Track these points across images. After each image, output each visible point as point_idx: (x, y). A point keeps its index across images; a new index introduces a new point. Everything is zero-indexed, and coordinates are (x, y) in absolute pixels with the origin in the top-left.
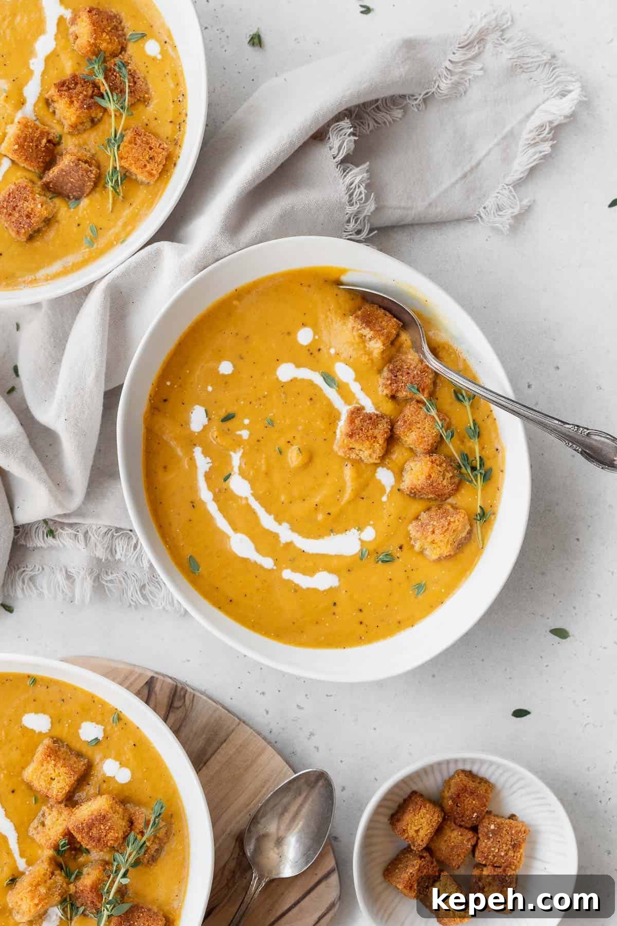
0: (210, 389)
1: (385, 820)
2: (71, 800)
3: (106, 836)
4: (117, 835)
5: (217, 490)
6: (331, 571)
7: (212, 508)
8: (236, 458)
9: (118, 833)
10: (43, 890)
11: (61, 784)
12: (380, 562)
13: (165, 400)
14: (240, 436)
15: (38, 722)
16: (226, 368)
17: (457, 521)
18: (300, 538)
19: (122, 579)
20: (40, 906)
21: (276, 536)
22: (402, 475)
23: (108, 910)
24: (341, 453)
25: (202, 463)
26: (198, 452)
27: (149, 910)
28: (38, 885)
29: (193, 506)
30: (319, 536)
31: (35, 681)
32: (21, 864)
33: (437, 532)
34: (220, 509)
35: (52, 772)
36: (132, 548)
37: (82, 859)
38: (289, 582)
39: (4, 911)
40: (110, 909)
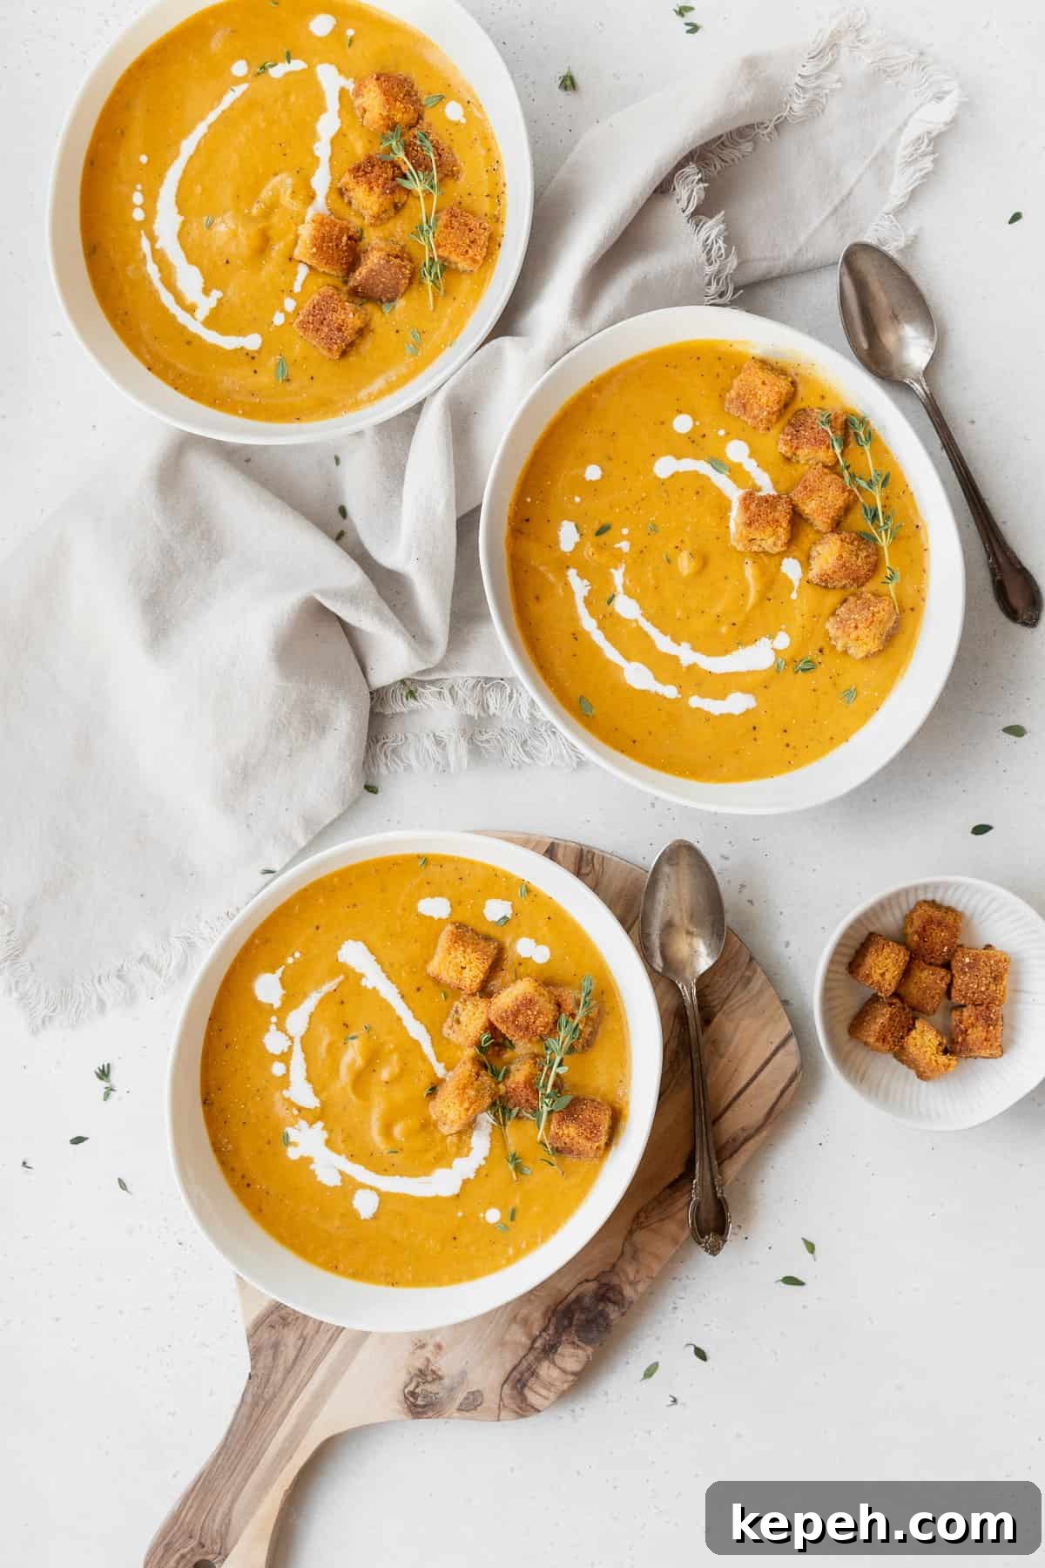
0: (577, 499)
1: (843, 969)
2: (485, 991)
3: (534, 1022)
4: (546, 1020)
5: (601, 617)
6: (745, 691)
7: (598, 637)
8: (618, 576)
9: (548, 1018)
10: (472, 1093)
11: (473, 973)
12: (800, 672)
13: (527, 520)
14: (620, 549)
15: (436, 908)
16: (593, 473)
17: (881, 611)
18: (704, 657)
19: (499, 737)
20: (471, 1111)
21: (676, 659)
22: (809, 564)
23: (547, 1105)
24: (740, 548)
25: (579, 587)
26: (572, 574)
27: (593, 1101)
28: (464, 1088)
29: (576, 639)
30: (727, 652)
31: (426, 860)
32: (440, 1070)
33: (860, 626)
34: (607, 637)
35: (463, 959)
36: (507, 699)
37: (507, 1055)
38: (698, 710)
39: (427, 1126)
40: (550, 1104)
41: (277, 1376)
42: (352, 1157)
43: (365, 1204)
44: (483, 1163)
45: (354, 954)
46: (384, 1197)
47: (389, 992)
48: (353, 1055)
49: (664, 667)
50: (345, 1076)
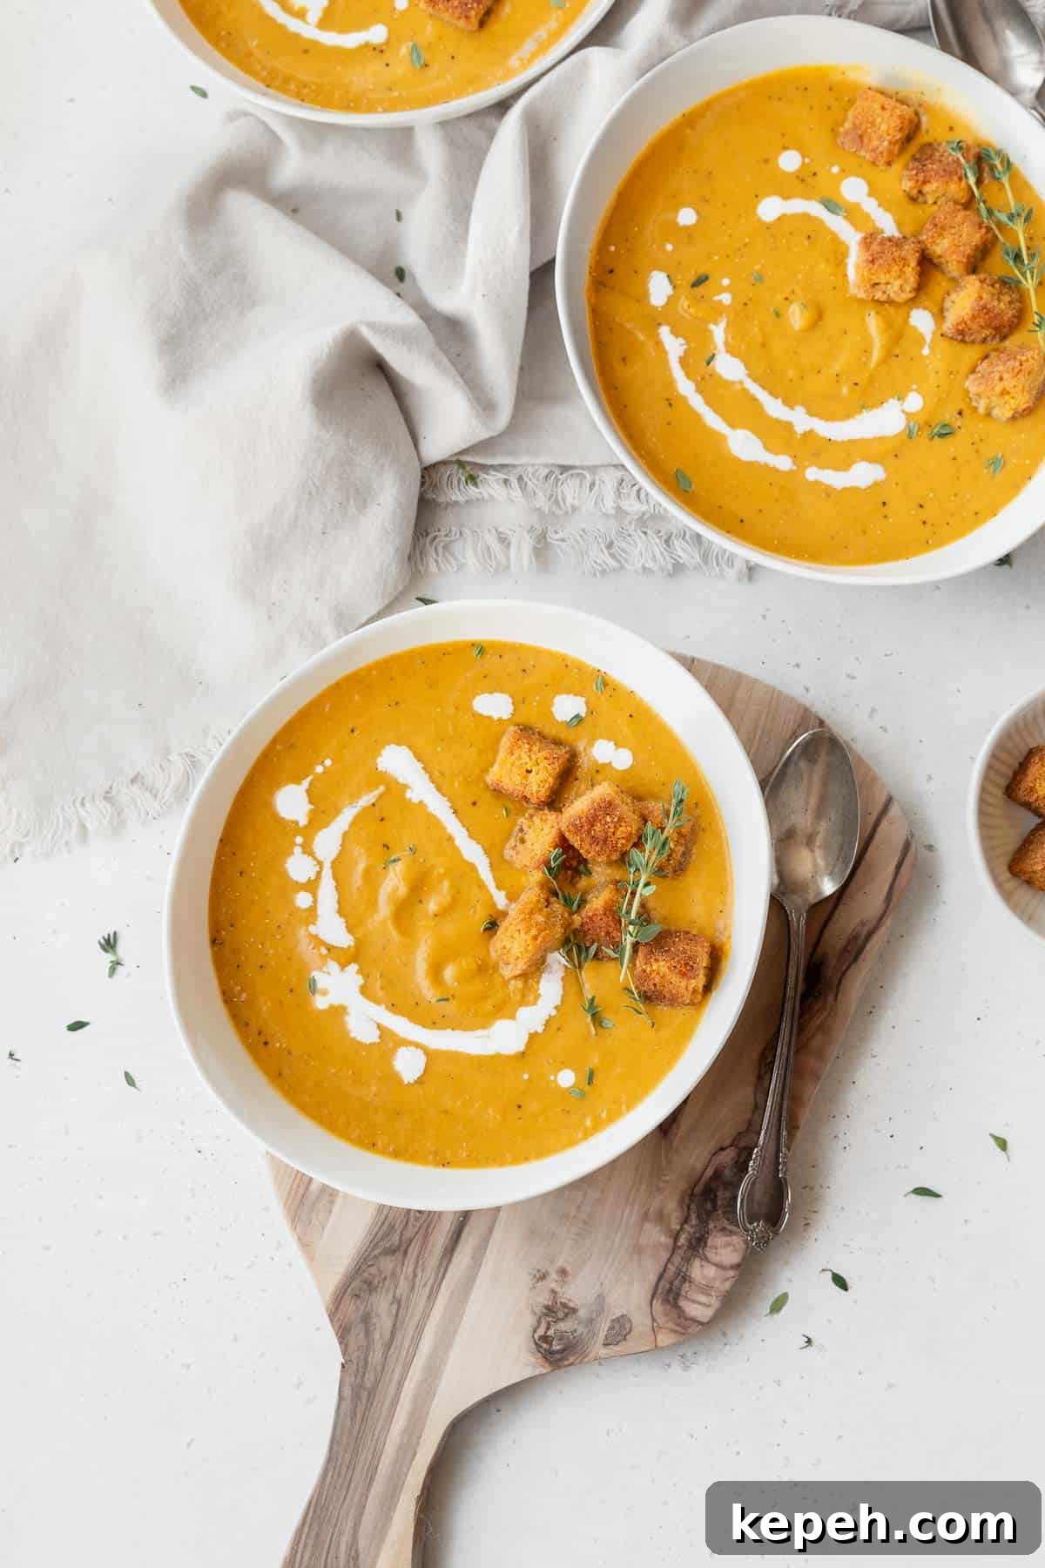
0: (669, 247)
1: (999, 793)
2: (554, 801)
3: (614, 833)
4: (629, 829)
5: (699, 378)
6: (871, 460)
7: (697, 402)
8: (719, 332)
9: (631, 827)
10: (540, 918)
11: (540, 781)
12: (936, 437)
13: (611, 271)
14: (720, 302)
15: (495, 706)
16: (687, 217)
17: (1030, 360)
18: (823, 423)
19: (578, 537)
20: (538, 946)
21: (788, 426)
22: (943, 318)
23: (631, 935)
24: (862, 295)
25: (674, 346)
26: (665, 332)
27: (687, 933)
28: (531, 913)
29: (670, 405)
30: (848, 415)
31: (481, 649)
32: (500, 899)
33: (1006, 376)
34: (708, 403)
35: (528, 760)
36: (588, 489)
37: (583, 882)
38: (817, 483)
39: (485, 969)
40: (634, 935)
41: (376, 1357)
42: (393, 1007)
43: (408, 1065)
44: (554, 1013)
45: (397, 761)
46: (431, 1056)
47: (438, 806)
48: (394, 882)
49: (775, 434)
50: (384, 910)
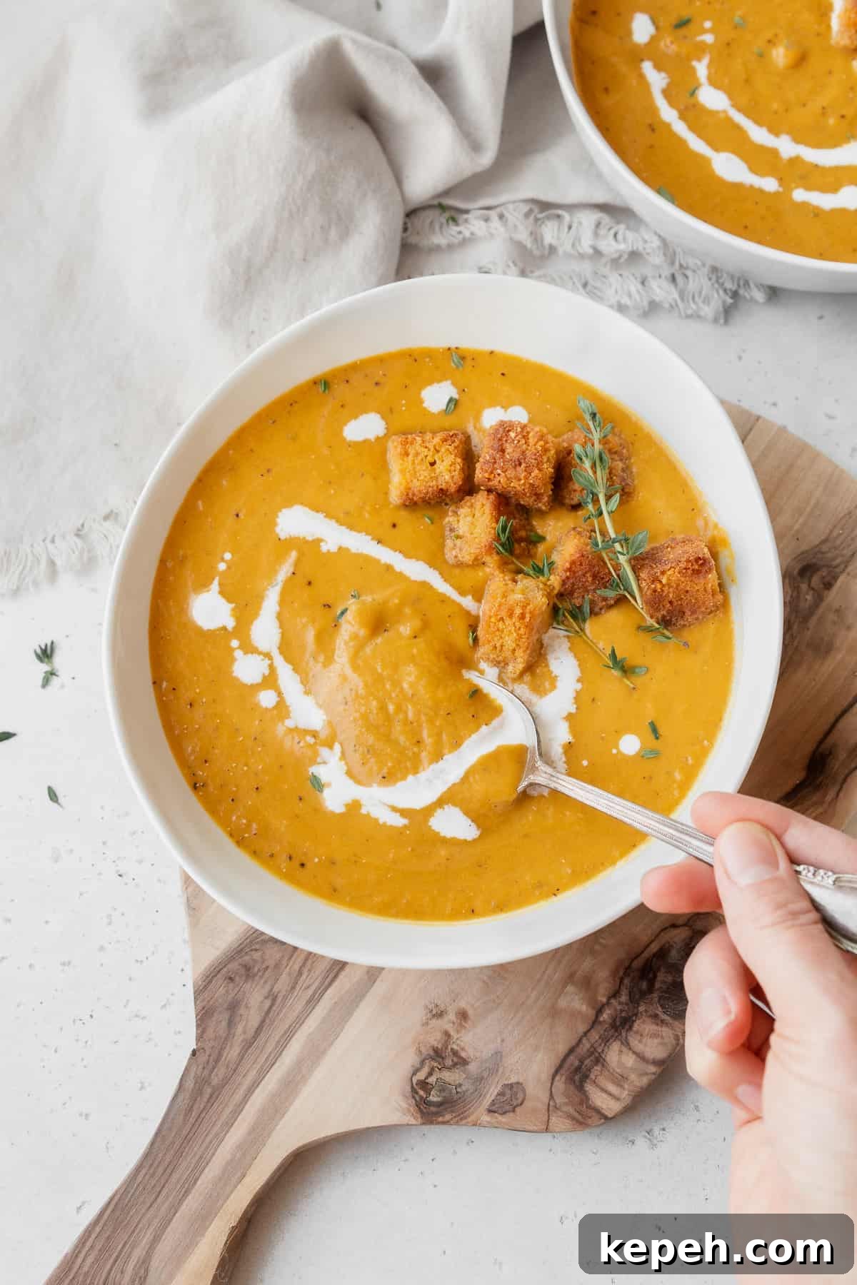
5: (682, 108)
7: (680, 128)
8: (702, 69)
13: (595, 12)
14: (703, 43)
18: (809, 150)
21: (774, 152)
24: (846, 42)
25: (656, 79)
26: (647, 67)
29: (653, 129)
34: (691, 129)
38: (804, 205)
49: (761, 159)
